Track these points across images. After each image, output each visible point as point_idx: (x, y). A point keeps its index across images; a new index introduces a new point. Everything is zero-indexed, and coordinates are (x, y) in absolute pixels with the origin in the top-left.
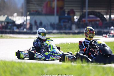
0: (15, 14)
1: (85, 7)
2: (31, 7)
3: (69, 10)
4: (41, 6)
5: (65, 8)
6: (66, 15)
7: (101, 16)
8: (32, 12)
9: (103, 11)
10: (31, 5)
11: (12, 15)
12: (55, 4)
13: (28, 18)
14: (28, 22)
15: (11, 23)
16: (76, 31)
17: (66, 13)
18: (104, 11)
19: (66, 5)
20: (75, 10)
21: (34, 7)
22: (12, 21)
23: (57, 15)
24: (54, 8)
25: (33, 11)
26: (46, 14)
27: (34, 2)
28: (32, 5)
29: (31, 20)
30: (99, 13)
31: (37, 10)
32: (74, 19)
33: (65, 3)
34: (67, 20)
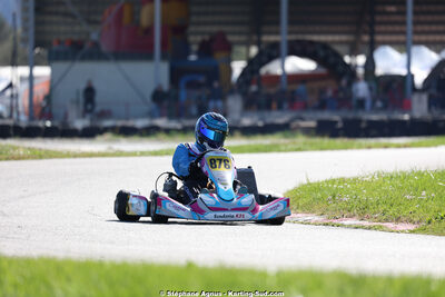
1: (278, 23)
2: (49, 28)
3: (207, 38)
4: (96, 23)
5: (192, 29)
7: (332, 60)
8: (55, 47)
9: (337, 38)
10: (48, 18)
13: (43, 72)
14: (41, 90)
17: (195, 48)
18: (344, 38)
19: (194, 19)
20: (231, 38)
21: (62, 28)
23: (164, 57)
24: (149, 31)
25: (59, 42)
27: (71, 9)
28: (55, 19)
30: (325, 46)
31: (76, 38)
32: (230, 71)
33: (195, 9)
34: (202, 79)
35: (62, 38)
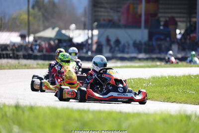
0: (73, 26)
2: (100, 14)
3: (167, 19)
4: (118, 12)
5: (160, 15)
6: (162, 28)
8: (102, 22)
10: (100, 9)
11: (67, 28)
12: (142, 8)
13: (96, 32)
14: (95, 39)
15: (65, 41)
16: (180, 56)
17: (162, 23)
19: (161, 10)
20: (177, 19)
21: (106, 14)
22: (67, 38)
23: (146, 27)
24: (140, 16)
25: (104, 20)
26: (127, 26)
27: (106, 5)
28: (103, 10)
29: (99, 36)
31: (110, 18)
32: (176, 34)
33: (161, 6)
34: (162, 37)
35: (106, 18)
